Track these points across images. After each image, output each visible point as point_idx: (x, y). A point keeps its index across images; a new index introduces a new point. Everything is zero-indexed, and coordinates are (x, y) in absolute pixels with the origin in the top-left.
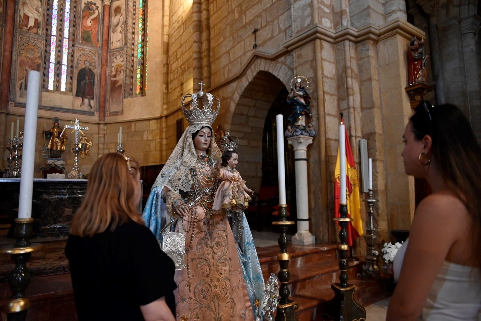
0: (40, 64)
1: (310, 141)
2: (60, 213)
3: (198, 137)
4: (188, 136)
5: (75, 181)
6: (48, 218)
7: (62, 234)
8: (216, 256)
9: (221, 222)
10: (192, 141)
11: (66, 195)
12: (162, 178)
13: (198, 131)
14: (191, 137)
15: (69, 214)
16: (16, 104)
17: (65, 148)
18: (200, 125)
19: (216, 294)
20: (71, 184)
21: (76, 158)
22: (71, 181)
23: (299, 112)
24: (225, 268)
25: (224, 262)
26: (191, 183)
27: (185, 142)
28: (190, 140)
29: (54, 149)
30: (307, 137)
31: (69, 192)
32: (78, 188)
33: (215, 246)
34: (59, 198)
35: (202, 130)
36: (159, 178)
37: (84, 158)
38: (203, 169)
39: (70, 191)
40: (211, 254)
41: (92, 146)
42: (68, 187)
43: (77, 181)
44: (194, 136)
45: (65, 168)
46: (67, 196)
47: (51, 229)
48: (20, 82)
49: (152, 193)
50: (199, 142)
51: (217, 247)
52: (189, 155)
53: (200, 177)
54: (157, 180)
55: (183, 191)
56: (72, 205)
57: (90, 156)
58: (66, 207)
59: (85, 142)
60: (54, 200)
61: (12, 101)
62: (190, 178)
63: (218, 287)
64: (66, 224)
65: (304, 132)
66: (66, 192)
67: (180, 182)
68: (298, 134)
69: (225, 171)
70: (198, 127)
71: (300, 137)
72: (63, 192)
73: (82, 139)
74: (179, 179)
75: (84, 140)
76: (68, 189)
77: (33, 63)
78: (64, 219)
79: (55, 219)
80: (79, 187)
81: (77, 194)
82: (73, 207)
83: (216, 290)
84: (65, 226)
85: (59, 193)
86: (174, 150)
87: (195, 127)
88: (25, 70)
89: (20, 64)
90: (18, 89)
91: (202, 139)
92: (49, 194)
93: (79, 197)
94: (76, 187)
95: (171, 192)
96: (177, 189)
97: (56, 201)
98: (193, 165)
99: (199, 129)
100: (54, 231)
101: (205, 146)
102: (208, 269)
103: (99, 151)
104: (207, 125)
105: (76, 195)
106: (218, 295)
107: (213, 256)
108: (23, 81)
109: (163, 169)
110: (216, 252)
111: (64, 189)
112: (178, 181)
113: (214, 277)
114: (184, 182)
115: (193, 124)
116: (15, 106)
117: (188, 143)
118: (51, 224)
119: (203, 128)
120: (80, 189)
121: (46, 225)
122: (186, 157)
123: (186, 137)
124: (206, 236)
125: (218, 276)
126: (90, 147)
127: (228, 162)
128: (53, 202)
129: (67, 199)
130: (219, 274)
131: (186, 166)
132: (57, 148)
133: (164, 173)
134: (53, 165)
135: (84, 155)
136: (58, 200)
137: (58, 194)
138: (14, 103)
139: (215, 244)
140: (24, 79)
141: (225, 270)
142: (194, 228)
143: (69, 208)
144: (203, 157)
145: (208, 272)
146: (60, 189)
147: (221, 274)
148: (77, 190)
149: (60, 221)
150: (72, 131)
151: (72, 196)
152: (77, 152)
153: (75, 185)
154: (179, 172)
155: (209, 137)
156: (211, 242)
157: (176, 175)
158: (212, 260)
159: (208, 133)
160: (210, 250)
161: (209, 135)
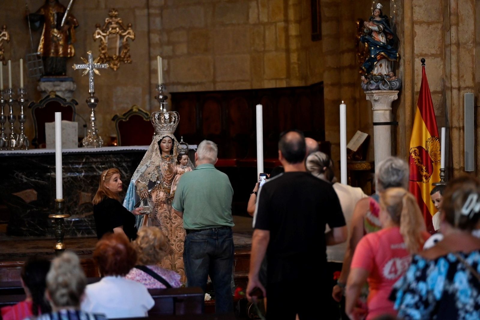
1: (394, 96)
2: (75, 200)
3: (162, 144)
4: (155, 143)
5: (92, 151)
7: (79, 230)
8: (174, 226)
10: (158, 146)
11: (82, 172)
12: (137, 173)
13: (161, 140)
14: (157, 143)
15: (88, 201)
17: (73, 51)
20: (88, 156)
22: (88, 152)
23: (373, 56)
24: (180, 234)
25: (180, 229)
26: (157, 176)
27: (153, 147)
28: (157, 146)
29: (52, 55)
30: (384, 91)
31: (86, 168)
32: (98, 162)
33: (173, 218)
34: (72, 177)
35: (164, 139)
36: (135, 174)
37: (117, 69)
38: (165, 166)
39: (86, 166)
40: (170, 224)
41: (133, 40)
42: (84, 160)
43: (95, 151)
44: (159, 143)
45: (78, 101)
46: (83, 174)
49: (131, 183)
50: (163, 146)
51: (175, 219)
52: (156, 156)
53: (163, 172)
54: (134, 174)
55: (152, 181)
56: (91, 188)
57: (131, 63)
58: (84, 191)
59: (118, 29)
62: (156, 173)
63: (174, 245)
64: (84, 216)
65: (381, 86)
66: (82, 168)
67: (150, 176)
68: (372, 88)
69: (178, 168)
70: (161, 137)
71: (373, 93)
72: (77, 167)
73: (110, 23)
74: (149, 174)
75: (114, 25)
76: (84, 163)
78: (82, 209)
80: (99, 160)
81: (97, 170)
82: (92, 190)
84: (83, 219)
85: (73, 170)
86: (146, 154)
87: (159, 136)
91: (165, 145)
94: (95, 160)
95: (140, 183)
96: (148, 180)
97: (69, 181)
98: (157, 164)
99: (162, 139)
100: (69, 226)
101: (167, 150)
102: (167, 233)
103: (152, 50)
104: (168, 135)
105: (95, 171)
106: (174, 250)
107: (171, 225)
109: (138, 168)
110: (174, 222)
111: (79, 164)
112: (148, 175)
113: (171, 239)
114: (153, 175)
115: (159, 134)
117: (155, 148)
119: (164, 137)
120: (100, 162)
122: (153, 158)
123: (154, 144)
124: (166, 212)
125: (174, 238)
126: (131, 43)
127: (180, 161)
129: (83, 178)
130: (176, 237)
132: (57, 51)
133: (139, 170)
134: (52, 96)
135: (116, 62)
136: (71, 180)
137: (71, 172)
139: (174, 217)
141: (180, 235)
142: (157, 206)
143: (87, 192)
144: (167, 157)
146: (72, 164)
147: (177, 237)
148: (97, 163)
149: (75, 211)
150: (83, 72)
151: (91, 174)
152: (93, 105)
153: (94, 158)
154: (148, 169)
155: (170, 143)
156: (170, 216)
157: (146, 171)
158: (170, 228)
159: (169, 140)
160: (169, 221)
161: (170, 142)
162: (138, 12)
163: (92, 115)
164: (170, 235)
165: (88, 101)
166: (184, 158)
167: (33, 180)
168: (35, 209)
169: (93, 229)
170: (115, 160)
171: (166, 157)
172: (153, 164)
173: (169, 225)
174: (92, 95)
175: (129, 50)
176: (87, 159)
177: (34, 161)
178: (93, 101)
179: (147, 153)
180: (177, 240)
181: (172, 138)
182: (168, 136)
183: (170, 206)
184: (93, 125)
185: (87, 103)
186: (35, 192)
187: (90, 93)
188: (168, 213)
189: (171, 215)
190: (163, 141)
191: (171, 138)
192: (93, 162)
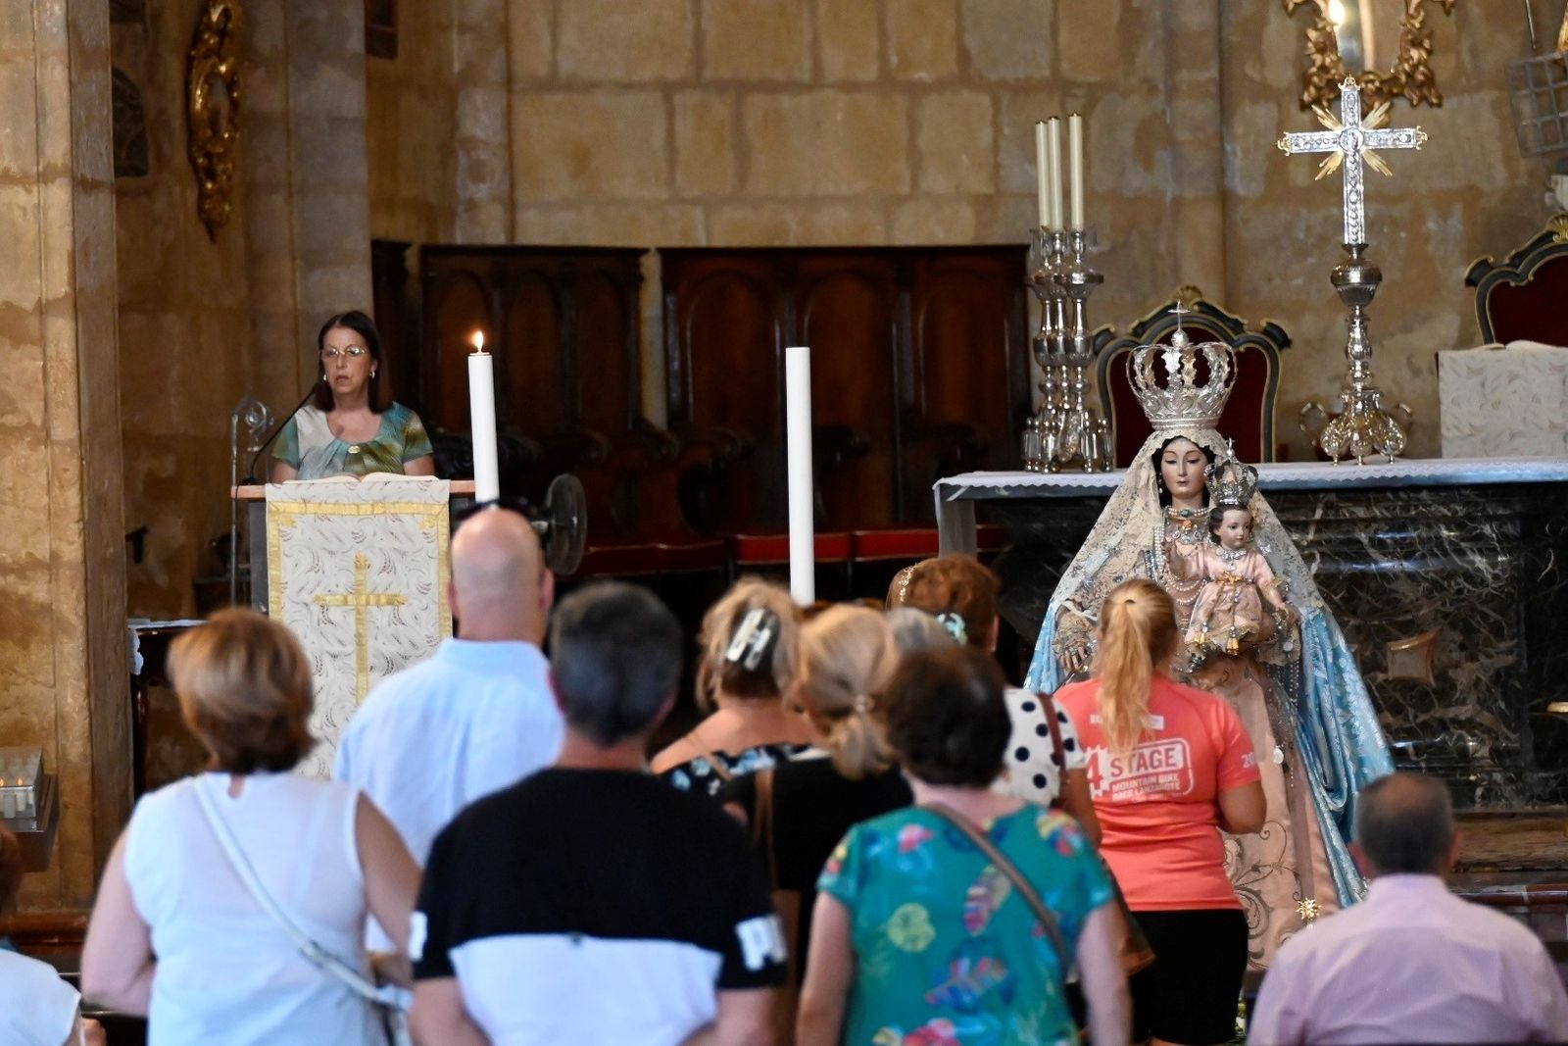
3: (1164, 466)
13: (1158, 451)
18: (1165, 432)
20: (1333, 497)
28: (1147, 473)
31: (1329, 542)
32: (1374, 519)
35: (1170, 447)
39: (1332, 536)
42: (1319, 514)
44: (1156, 462)
50: (1169, 476)
52: (1144, 514)
69: (1208, 558)
70: (1159, 439)
74: (1117, 579)
80: (1377, 512)
81: (1371, 551)
87: (1156, 437)
91: (1174, 469)
93: (1384, 575)
94: (1361, 512)
98: (1147, 541)
99: (1162, 446)
101: (1183, 489)
104: (1184, 433)
112: (1114, 584)
119: (1169, 441)
120: (1384, 519)
122: (1133, 521)
123: (1141, 465)
131: (1134, 545)
134: (1564, 236)
144: (1187, 516)
148: (1374, 526)
150: (1321, 165)
151: (1346, 568)
152: (1357, 296)
153: (1357, 503)
154: (1114, 560)
155: (1193, 462)
157: (1106, 569)
159: (1188, 452)
161: (1192, 458)
163: (1357, 334)
165: (1338, 279)
166: (1233, 521)
170: (1445, 511)
171: (1183, 516)
172: (1132, 541)
174: (1355, 255)
176: (1328, 507)
178: (1355, 277)
179: (1112, 500)
181: (1202, 446)
182: (1180, 437)
184: (1358, 375)
185: (1336, 286)
187: (1348, 248)
190: (1167, 456)
191: (1196, 445)
192: (1354, 522)
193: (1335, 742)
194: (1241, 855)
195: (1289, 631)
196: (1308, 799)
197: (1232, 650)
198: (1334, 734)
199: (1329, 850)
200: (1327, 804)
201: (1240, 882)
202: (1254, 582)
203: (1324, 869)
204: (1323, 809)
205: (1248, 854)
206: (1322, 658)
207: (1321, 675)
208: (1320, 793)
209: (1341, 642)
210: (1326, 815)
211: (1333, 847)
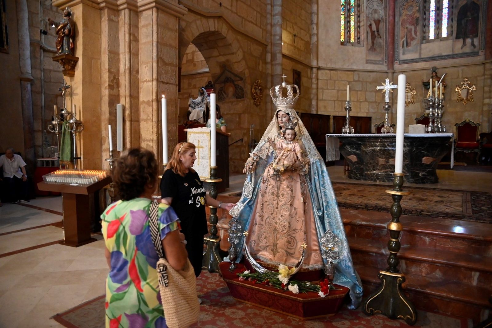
0: (419, 17)
2: (376, 162)
6: (369, 165)
7: (378, 179)
8: (280, 203)
9: (286, 180)
11: (378, 147)
15: (383, 164)
16: (400, 62)
19: (276, 228)
20: (381, 138)
21: (387, 115)
24: (285, 213)
25: (285, 208)
33: (281, 196)
34: (372, 150)
37: (466, 104)
39: (382, 144)
40: (276, 201)
41: (475, 91)
42: (380, 141)
46: (379, 148)
47: (371, 174)
48: (402, 40)
56: (384, 156)
58: (380, 158)
59: (467, 87)
60: (369, 151)
61: (396, 60)
63: (278, 224)
64: (382, 171)
66: (379, 145)
72: (376, 144)
73: (464, 84)
74: (267, 148)
75: (466, 85)
76: (380, 142)
77: (413, 18)
78: (381, 167)
79: (374, 167)
80: (388, 141)
83: (276, 225)
85: (373, 146)
88: (406, 28)
89: (402, 24)
90: (401, 47)
91: (279, 119)
92: (366, 146)
93: (389, 150)
94: (386, 140)
97: (371, 152)
100: (373, 176)
107: (278, 202)
108: (405, 39)
110: (281, 200)
111: (377, 142)
113: (276, 217)
116: (400, 64)
118: (372, 171)
121: (368, 170)
124: (274, 188)
125: (279, 217)
126: (474, 92)
128: (369, 153)
129: (379, 151)
134: (426, 115)
135: (466, 101)
138: (398, 61)
140: (406, 37)
142: (268, 181)
143: (382, 158)
145: (272, 212)
148: (388, 143)
149: (377, 168)
150: (382, 91)
151: (383, 148)
152: (387, 109)
153: (385, 139)
154: (267, 144)
155: (284, 117)
156: (278, 193)
157: (264, 146)
158: (276, 205)
159: (283, 114)
160: (276, 198)
162: (479, 78)
164: (275, 213)
166: (288, 133)
167: (353, 150)
168: (357, 166)
169: (386, 179)
171: (283, 132)
173: (275, 203)
175: (472, 96)
177: (354, 140)
178: (387, 106)
180: (281, 219)
182: (280, 110)
183: (279, 183)
184: (387, 121)
185: (384, 108)
186: (355, 157)
187: (386, 103)
188: (276, 189)
189: (280, 192)
191: (285, 112)
192: (385, 142)
193: (320, 197)
194: (290, 227)
195: (305, 165)
196: (312, 212)
197: (282, 170)
198: (319, 194)
199: (317, 226)
200: (317, 214)
201: (289, 234)
202: (294, 151)
203: (314, 232)
204: (316, 215)
205: (292, 226)
206: (317, 173)
207: (317, 178)
208: (315, 210)
209: (325, 168)
210: (317, 216)
211: (318, 225)
